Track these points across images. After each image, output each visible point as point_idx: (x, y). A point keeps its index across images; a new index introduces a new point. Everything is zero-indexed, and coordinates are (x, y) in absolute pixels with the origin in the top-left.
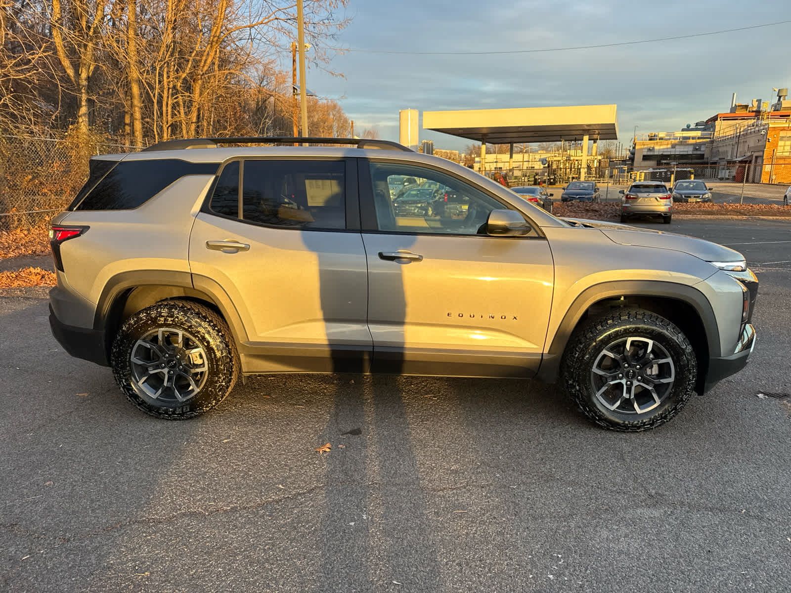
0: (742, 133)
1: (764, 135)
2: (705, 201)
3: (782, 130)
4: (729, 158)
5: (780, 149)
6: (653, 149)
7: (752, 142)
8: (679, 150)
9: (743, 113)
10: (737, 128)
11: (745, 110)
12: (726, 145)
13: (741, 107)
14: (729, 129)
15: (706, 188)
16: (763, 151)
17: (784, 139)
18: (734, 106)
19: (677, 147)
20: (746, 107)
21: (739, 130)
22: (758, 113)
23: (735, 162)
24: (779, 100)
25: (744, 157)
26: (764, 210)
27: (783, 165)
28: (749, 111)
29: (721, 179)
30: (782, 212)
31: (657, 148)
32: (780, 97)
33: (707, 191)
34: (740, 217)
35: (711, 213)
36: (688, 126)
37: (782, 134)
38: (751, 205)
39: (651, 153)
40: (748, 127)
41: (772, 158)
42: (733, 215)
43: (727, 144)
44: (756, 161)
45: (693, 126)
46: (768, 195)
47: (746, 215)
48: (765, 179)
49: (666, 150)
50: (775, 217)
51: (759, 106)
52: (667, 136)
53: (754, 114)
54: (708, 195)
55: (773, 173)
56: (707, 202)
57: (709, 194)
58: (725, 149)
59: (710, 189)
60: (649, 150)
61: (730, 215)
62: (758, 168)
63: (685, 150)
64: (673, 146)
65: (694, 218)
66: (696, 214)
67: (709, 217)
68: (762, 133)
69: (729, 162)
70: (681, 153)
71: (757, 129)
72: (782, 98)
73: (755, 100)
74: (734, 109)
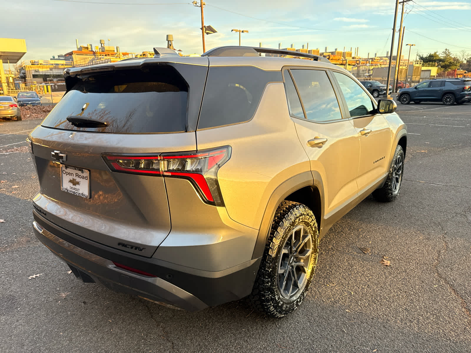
6: (38, 71)
8: (55, 72)
9: (86, 51)
13: (85, 48)
19: (53, 70)
20: (87, 48)
22: (94, 52)
28: (89, 51)
31: (40, 70)
32: (101, 44)
36: (54, 57)
39: (38, 73)
45: (56, 57)
49: (46, 72)
51: (92, 49)
52: (44, 62)
53: (92, 53)
60: (36, 71)
63: (59, 72)
64: (51, 69)
70: (57, 74)
72: (102, 45)
73: (89, 44)
74: (81, 49)
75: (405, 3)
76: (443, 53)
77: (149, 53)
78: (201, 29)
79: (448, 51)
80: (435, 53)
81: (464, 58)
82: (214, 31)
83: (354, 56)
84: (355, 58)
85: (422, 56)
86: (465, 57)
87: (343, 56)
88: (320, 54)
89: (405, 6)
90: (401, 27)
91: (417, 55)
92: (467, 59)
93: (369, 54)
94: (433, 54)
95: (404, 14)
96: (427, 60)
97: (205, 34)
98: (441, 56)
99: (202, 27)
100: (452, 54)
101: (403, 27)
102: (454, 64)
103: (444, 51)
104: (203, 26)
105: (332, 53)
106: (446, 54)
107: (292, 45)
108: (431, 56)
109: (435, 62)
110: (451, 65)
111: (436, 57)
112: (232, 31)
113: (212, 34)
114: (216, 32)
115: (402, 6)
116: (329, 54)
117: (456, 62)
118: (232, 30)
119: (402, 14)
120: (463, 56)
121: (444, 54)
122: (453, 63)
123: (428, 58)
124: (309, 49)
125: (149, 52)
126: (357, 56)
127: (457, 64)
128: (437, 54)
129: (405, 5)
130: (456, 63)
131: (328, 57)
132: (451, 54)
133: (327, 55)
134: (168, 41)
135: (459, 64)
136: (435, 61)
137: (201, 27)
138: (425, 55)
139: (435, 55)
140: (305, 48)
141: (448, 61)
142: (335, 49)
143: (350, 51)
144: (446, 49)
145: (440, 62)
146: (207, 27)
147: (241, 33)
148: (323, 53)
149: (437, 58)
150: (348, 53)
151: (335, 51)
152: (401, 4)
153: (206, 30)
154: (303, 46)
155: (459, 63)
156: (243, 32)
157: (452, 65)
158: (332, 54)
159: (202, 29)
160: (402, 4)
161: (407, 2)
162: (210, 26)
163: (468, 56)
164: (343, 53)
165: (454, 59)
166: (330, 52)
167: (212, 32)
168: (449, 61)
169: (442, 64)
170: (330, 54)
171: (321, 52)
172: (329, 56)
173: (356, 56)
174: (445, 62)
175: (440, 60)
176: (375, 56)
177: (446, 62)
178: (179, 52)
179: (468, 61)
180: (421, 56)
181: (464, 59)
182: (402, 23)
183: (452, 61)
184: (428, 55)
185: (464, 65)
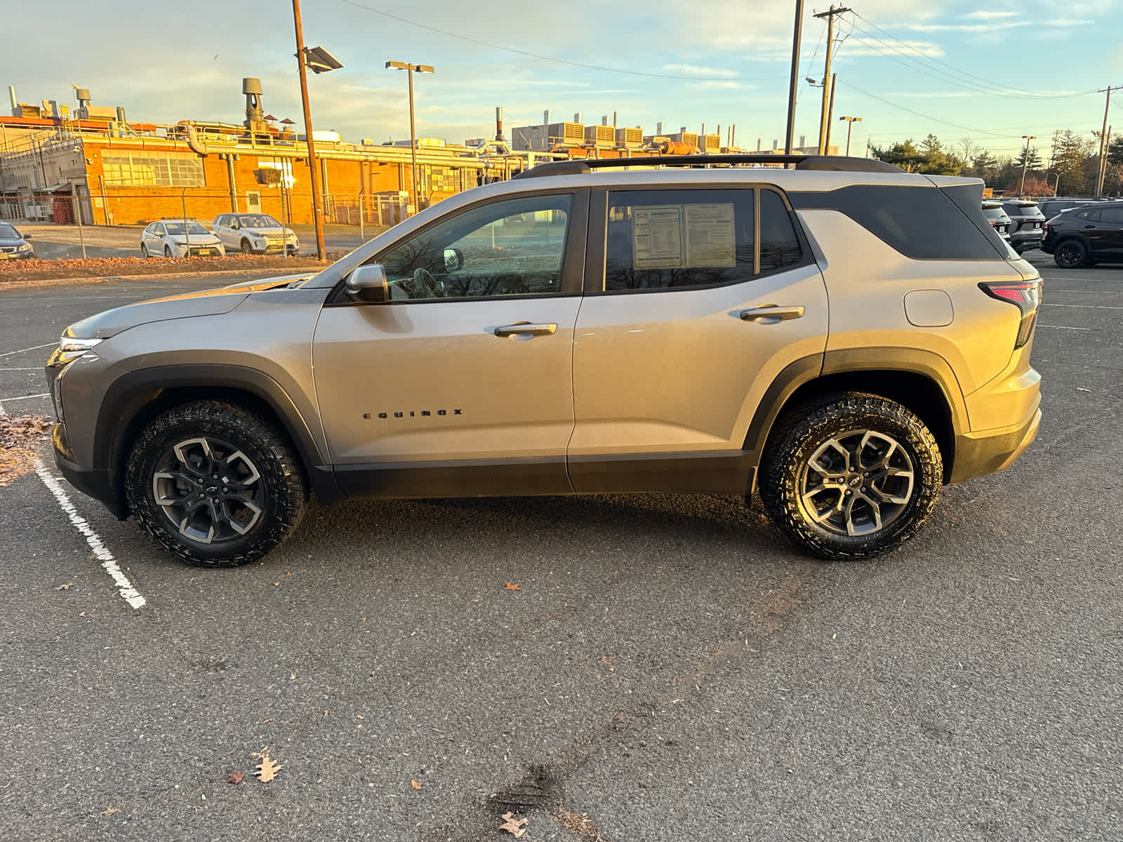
0: (43, 149)
1: (79, 153)
2: (25, 257)
3: (102, 148)
4: (34, 186)
5: (107, 176)
7: (64, 163)
9: (32, 118)
10: (33, 142)
11: (36, 114)
12: (23, 167)
13: (30, 110)
14: (21, 142)
15: (19, 235)
16: (85, 178)
17: (109, 161)
18: (16, 106)
20: (37, 109)
21: (36, 144)
22: (57, 122)
23: (45, 193)
24: (82, 105)
25: (58, 187)
26: (123, 266)
27: (119, 199)
28: (43, 117)
29: (33, 219)
30: (148, 268)
32: (82, 101)
33: (22, 240)
34: (91, 280)
35: (43, 276)
37: (104, 153)
38: (101, 259)
40: (50, 140)
41: (100, 188)
42: (79, 277)
43: (26, 165)
44: (78, 194)
46: (114, 243)
47: (98, 275)
48: (98, 219)
50: (142, 276)
51: (55, 112)
53: (51, 122)
54: (27, 247)
55: (108, 210)
56: (28, 257)
57: (28, 244)
58: (24, 173)
59: (26, 237)
61: (74, 277)
62: (85, 203)
65: (15, 286)
66: (15, 280)
67: (41, 282)
68: (76, 150)
69: (37, 193)
71: (66, 144)
72: (84, 103)
73: (46, 101)
74: (18, 111)
75: (834, 15)
76: (923, 145)
77: (194, 126)
78: (295, 55)
79: (935, 140)
80: (908, 143)
81: (969, 156)
82: (335, 65)
83: (724, 147)
84: (728, 150)
85: (879, 150)
86: (972, 154)
87: (698, 146)
88: (644, 140)
89: (834, 24)
90: (828, 74)
91: (869, 147)
92: (974, 158)
93: (759, 141)
94: (903, 144)
95: (832, 44)
96: (890, 159)
97: (308, 71)
98: (920, 149)
99: (298, 50)
100: (944, 147)
101: (832, 75)
102: (948, 168)
103: (927, 139)
104: (301, 48)
105: (674, 137)
106: (930, 146)
107: (577, 116)
108: (898, 149)
109: (908, 163)
110: (942, 170)
111: (909, 151)
112: (387, 67)
113: (329, 72)
114: (341, 66)
115: (828, 24)
116: (665, 139)
117: (952, 163)
118: (388, 64)
119: (829, 42)
120: (967, 150)
121: (925, 146)
122: (947, 164)
123: (891, 155)
124: (618, 127)
125: (195, 122)
126: (733, 145)
127: (956, 168)
128: (912, 144)
129: (834, 20)
130: (954, 166)
131: (662, 147)
132: (940, 147)
133: (662, 142)
134: (249, 95)
135: (960, 168)
136: (906, 161)
137: (296, 53)
138: (886, 147)
139: (907, 147)
140: (610, 124)
141: (935, 161)
142: (680, 127)
143: (716, 134)
144: (931, 136)
145: (918, 163)
146: (313, 50)
147: (414, 72)
148: (653, 137)
149: (912, 154)
150: (710, 139)
151: (681, 134)
152: (825, 19)
153: (309, 60)
154: (604, 119)
155: (958, 166)
156: (418, 69)
157: (945, 171)
158: (672, 140)
159: (298, 56)
160: (827, 17)
161: (839, 14)
162: (319, 48)
163: (977, 150)
164: (699, 137)
165: (948, 157)
166: (667, 136)
167: (329, 67)
168: (937, 163)
169: (923, 168)
170: (669, 139)
171: (646, 134)
172: (665, 143)
173: (730, 147)
174: (929, 162)
175: (918, 160)
176: (775, 148)
177: (931, 163)
178: (284, 125)
179: (976, 163)
180: (877, 150)
181: (968, 159)
182: (829, 63)
183: (944, 162)
184: (893, 147)
185: (969, 171)
